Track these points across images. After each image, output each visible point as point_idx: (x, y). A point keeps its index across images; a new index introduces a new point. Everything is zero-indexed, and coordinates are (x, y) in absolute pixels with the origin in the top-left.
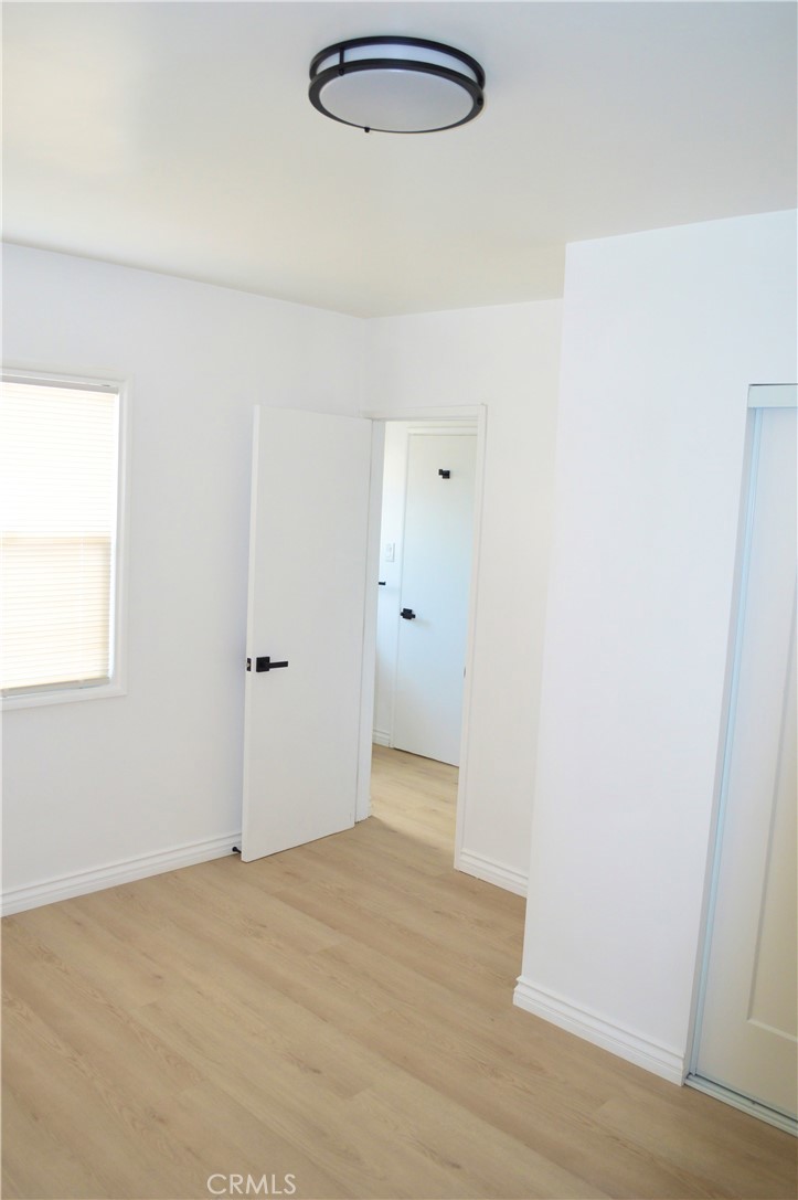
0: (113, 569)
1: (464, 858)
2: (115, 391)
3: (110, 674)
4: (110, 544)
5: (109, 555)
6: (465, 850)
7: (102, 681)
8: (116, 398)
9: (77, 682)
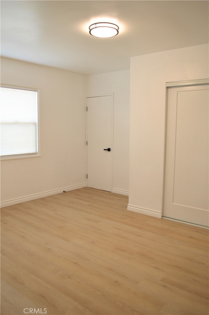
0: (37, 129)
1: (113, 190)
2: (36, 91)
3: (37, 152)
4: (36, 124)
5: (36, 126)
6: (113, 188)
7: (36, 153)
8: (37, 93)
9: (31, 153)
